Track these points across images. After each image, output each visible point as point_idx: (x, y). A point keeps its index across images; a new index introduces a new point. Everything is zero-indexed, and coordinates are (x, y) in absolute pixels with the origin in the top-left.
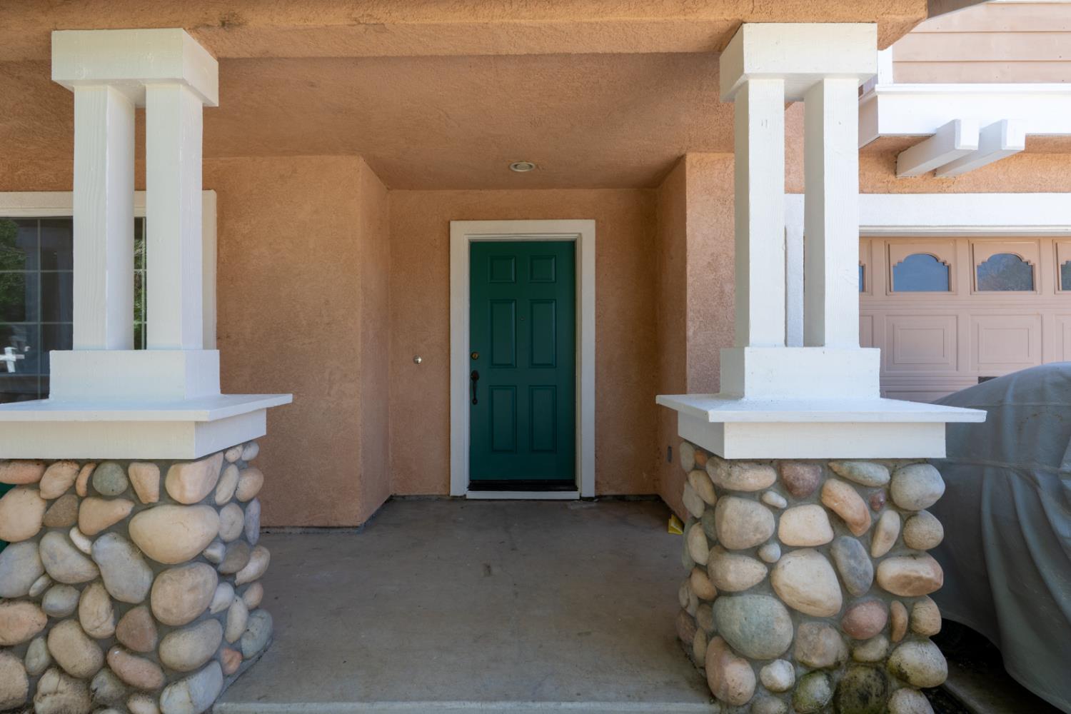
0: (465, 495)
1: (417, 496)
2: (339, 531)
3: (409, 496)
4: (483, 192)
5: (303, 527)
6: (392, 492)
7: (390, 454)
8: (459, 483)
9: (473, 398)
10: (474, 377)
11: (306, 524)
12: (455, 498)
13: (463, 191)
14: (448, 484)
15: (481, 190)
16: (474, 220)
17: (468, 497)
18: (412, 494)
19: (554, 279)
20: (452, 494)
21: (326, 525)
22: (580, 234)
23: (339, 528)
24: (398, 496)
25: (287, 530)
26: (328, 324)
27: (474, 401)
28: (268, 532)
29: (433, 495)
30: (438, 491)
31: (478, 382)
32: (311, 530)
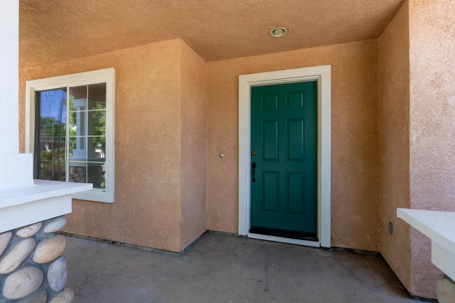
0: (247, 235)
1: (221, 232)
2: (170, 253)
3: (217, 231)
4: (258, 56)
5: (152, 248)
6: (208, 228)
7: (207, 207)
8: (244, 228)
9: (252, 178)
10: (253, 166)
11: (153, 247)
12: (241, 236)
13: (246, 58)
14: (237, 228)
15: (256, 55)
16: (252, 73)
17: (249, 236)
18: (218, 230)
19: (302, 106)
20: (240, 233)
21: (162, 249)
22: (320, 75)
23: (169, 251)
24: (211, 231)
25: (145, 249)
26: (164, 136)
27: (253, 180)
28: (136, 248)
29: (229, 233)
30: (232, 231)
31: (256, 169)
32: (156, 250)
